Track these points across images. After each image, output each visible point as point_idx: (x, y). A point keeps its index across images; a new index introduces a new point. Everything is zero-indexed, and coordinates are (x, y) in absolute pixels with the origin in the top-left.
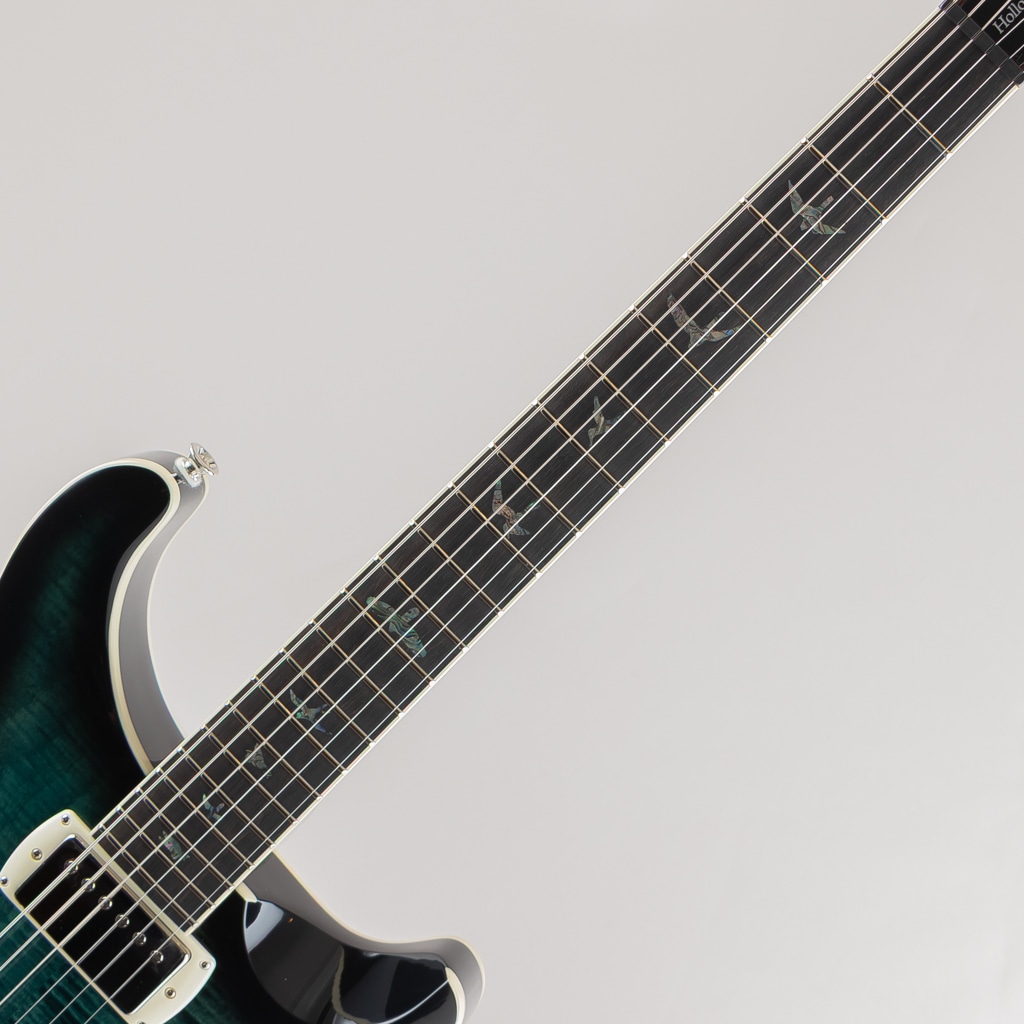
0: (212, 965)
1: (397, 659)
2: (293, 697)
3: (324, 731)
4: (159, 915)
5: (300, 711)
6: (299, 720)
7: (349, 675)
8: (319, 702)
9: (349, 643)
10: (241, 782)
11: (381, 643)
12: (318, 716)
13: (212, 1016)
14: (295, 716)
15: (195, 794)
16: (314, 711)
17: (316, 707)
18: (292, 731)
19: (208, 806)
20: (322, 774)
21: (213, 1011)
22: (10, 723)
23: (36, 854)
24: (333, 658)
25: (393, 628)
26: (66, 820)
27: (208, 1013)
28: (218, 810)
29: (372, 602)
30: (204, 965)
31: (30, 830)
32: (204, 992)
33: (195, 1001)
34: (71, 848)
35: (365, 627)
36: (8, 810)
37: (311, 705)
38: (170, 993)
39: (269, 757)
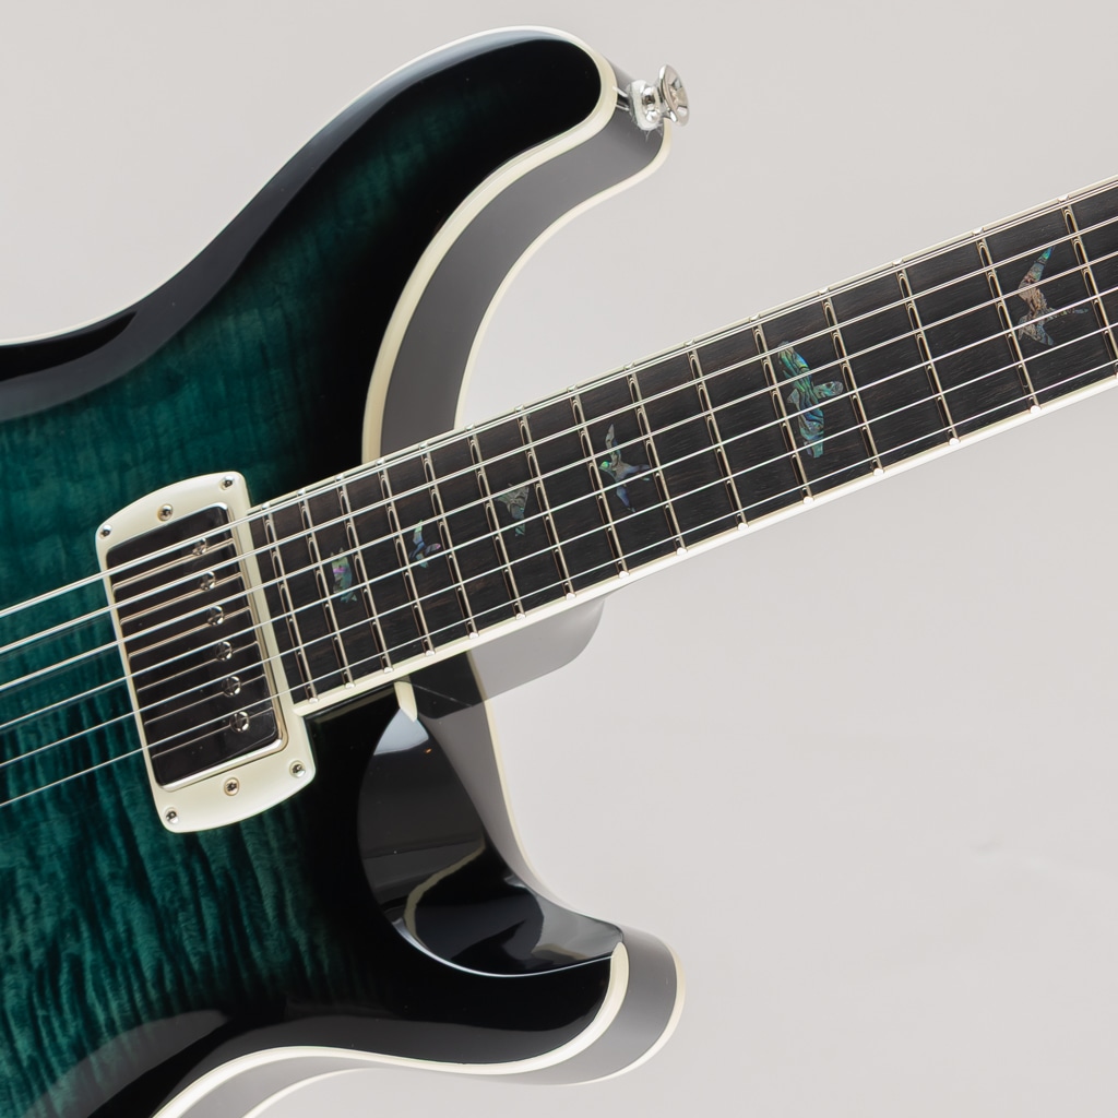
0: (308, 775)
1: (779, 440)
2: (610, 437)
3: (626, 503)
5: (607, 458)
6: (601, 471)
7: (699, 434)
8: (638, 457)
9: (721, 389)
10: (479, 521)
11: (766, 408)
12: (628, 475)
13: (270, 851)
14: (599, 460)
15: (410, 512)
16: (628, 468)
17: (633, 464)
18: (584, 480)
19: (418, 538)
20: (592, 561)
21: (274, 844)
22: (230, 323)
23: (165, 512)
24: (691, 402)
25: (794, 397)
26: (228, 483)
27: (267, 843)
28: (428, 550)
29: (785, 348)
30: (296, 769)
31: (176, 479)
32: (277, 811)
33: (259, 818)
34: (213, 517)
35: (757, 377)
36: (163, 441)
37: (626, 456)
38: (231, 787)
39: (534, 503)
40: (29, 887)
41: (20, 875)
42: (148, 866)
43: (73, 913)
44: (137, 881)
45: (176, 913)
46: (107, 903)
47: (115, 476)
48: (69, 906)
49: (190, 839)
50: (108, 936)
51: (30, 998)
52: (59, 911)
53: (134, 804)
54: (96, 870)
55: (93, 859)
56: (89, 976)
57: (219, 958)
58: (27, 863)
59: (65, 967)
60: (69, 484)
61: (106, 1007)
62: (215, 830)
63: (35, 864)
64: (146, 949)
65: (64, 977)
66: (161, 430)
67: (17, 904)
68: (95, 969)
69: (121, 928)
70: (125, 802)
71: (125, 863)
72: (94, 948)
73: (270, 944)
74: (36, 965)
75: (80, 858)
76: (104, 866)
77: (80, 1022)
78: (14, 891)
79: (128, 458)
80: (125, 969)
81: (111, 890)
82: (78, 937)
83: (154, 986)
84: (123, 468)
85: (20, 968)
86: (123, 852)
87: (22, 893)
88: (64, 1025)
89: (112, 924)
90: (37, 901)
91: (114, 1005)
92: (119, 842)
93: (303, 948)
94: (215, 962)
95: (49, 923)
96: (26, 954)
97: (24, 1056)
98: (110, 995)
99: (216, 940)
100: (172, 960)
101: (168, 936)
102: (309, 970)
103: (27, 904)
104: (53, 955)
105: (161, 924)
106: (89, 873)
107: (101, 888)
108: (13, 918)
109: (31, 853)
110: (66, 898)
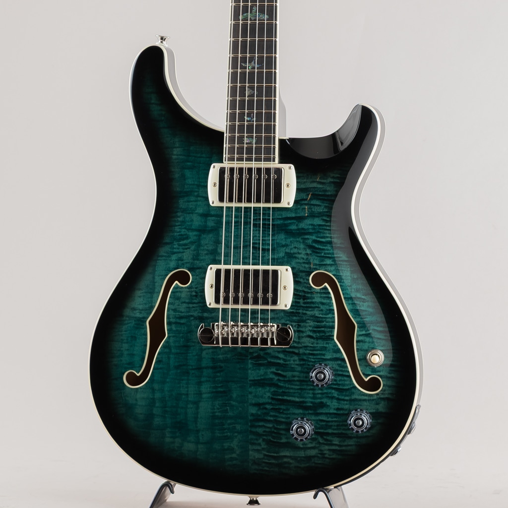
0: (292, 166)
1: (261, 25)
2: (244, 65)
3: (261, 65)
4: (263, 165)
5: (249, 67)
6: (251, 69)
7: (253, 43)
8: (252, 59)
9: (244, 35)
10: (251, 103)
11: (253, 26)
12: (255, 63)
13: (306, 182)
14: (249, 69)
15: (242, 119)
16: (253, 63)
18: (252, 74)
19: (249, 119)
20: (271, 77)
21: (305, 180)
22: (174, 157)
23: (215, 185)
24: (244, 43)
25: (253, 18)
26: (214, 168)
27: (304, 182)
28: (252, 117)
29: (241, 17)
30: (290, 169)
31: (207, 182)
32: (298, 177)
33: (297, 182)
34: (222, 171)
35: (245, 26)
36: (196, 183)
37: (250, 62)
38: (288, 186)
39: (252, 88)
40: (291, 249)
41: (288, 251)
42: (298, 215)
43: (302, 239)
44: (300, 219)
45: (312, 211)
46: (303, 229)
47: (199, 198)
48: (300, 239)
49: (296, 202)
50: (311, 231)
51: (318, 256)
52: (300, 242)
53: (281, 215)
54: (294, 230)
55: (291, 230)
56: (318, 239)
57: (326, 203)
58: (285, 248)
59: (314, 244)
60: (196, 212)
61: (327, 237)
62: (296, 195)
63: (286, 246)
64: (317, 221)
65: (317, 246)
66: (193, 183)
67: (294, 253)
68: (317, 237)
69: (310, 227)
70: (280, 217)
71: (295, 221)
72: (312, 235)
73: (328, 188)
74: (311, 252)
75: (290, 233)
76: (293, 227)
77: (328, 245)
78: (291, 253)
79: (196, 194)
80: (320, 229)
81: (300, 227)
82: (308, 239)
83: (327, 223)
84: (198, 196)
85: (310, 257)
86: (292, 221)
87: (292, 252)
88: (328, 250)
89: (308, 229)
90: (295, 248)
91: (328, 235)
92: (290, 221)
93: (332, 180)
94: (326, 205)
95: (302, 246)
96: (307, 254)
97: (331, 263)
98: (325, 235)
99: (322, 203)
100: (323, 216)
101: (316, 215)
102: (338, 181)
103: (295, 251)
104: (310, 247)
105: (312, 215)
106: (294, 232)
107: (298, 229)
108: (297, 255)
109: (283, 246)
110: (298, 239)
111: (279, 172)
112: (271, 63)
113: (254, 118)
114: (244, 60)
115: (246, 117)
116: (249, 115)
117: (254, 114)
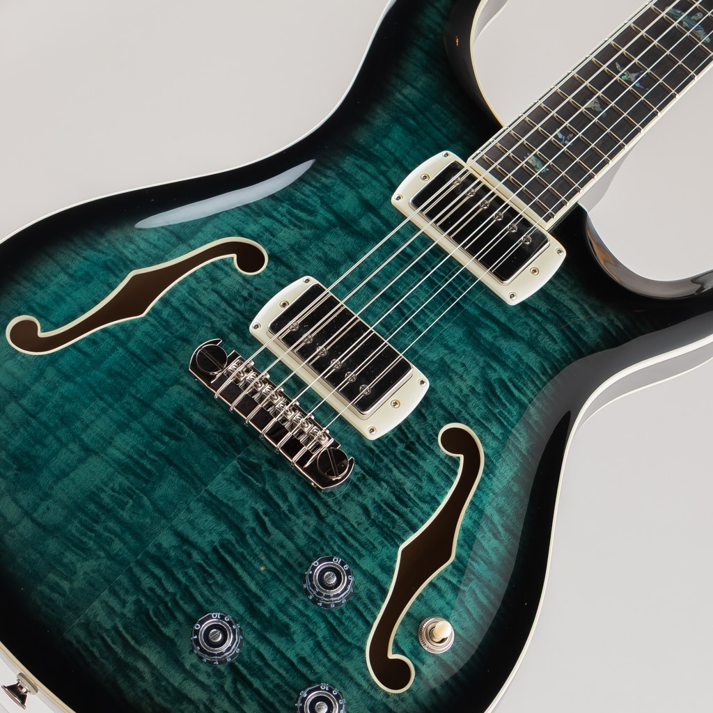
0: (564, 255)
1: (690, 42)
2: (618, 66)
3: (643, 87)
4: (525, 210)
5: (623, 74)
6: (625, 80)
7: (656, 52)
8: (635, 69)
9: (655, 33)
10: (584, 119)
11: (677, 34)
12: (637, 78)
13: (565, 292)
14: (621, 77)
15: (550, 127)
16: (634, 75)
17: (636, 72)
18: (619, 87)
19: (560, 136)
20: (644, 114)
21: (565, 289)
22: (398, 96)
23: (425, 177)
24: (644, 42)
25: (685, 24)
26: (446, 155)
27: (562, 290)
28: (568, 138)
29: (667, 10)
31: (415, 167)
32: (557, 275)
33: (550, 281)
34: (453, 169)
35: (666, 23)
36: (397, 154)
37: (631, 70)
38: (534, 271)
39: (603, 103)
40: (455, 362)
41: (447, 359)
42: (510, 325)
43: (485, 361)
44: (509, 333)
45: (536, 338)
46: (500, 350)
47: (381, 178)
48: (481, 360)
49: (524, 305)
50: (509, 363)
51: (486, 407)
52: (477, 364)
53: (484, 304)
54: (485, 339)
55: (480, 335)
56: (510, 385)
57: (568, 349)
58: (447, 352)
59: (496, 386)
60: (360, 190)
61: (525, 395)
62: (532, 296)
63: (452, 350)
64: (531, 359)
65: (498, 391)
66: (393, 151)
67: (453, 371)
68: (510, 380)
69: (513, 357)
70: (480, 305)
71: (497, 330)
72: (505, 370)
73: (589, 329)
74: (481, 392)
75: (473, 338)
76: (487, 335)
77: (517, 407)
78: (449, 367)
79: (383, 168)
80: (526, 373)
81: (497, 344)
82: (495, 370)
83: (543, 374)
84: (383, 173)
85: (472, 397)
86: (493, 325)
87: (452, 366)
88: (509, 412)
89: (508, 357)
90: (463, 365)
91: (529, 393)
92: (488, 323)
93: (606, 324)
94: (565, 350)
95: (475, 372)
96: (473, 390)
97: (498, 435)
98: (525, 388)
99: (562, 341)
100: (546, 359)
101: (538, 349)
102: (614, 333)
103: (460, 370)
104: (488, 384)
105: (532, 345)
106: (482, 341)
107: (492, 344)
108: (455, 378)
109: (446, 346)
110: (478, 357)
111: (540, 240)
112: (661, 97)
113: (570, 141)
114: (624, 61)
115: (558, 130)
116: (566, 131)
117: (575, 136)
